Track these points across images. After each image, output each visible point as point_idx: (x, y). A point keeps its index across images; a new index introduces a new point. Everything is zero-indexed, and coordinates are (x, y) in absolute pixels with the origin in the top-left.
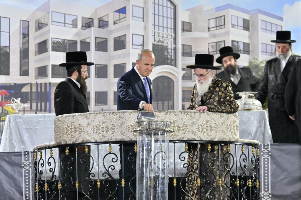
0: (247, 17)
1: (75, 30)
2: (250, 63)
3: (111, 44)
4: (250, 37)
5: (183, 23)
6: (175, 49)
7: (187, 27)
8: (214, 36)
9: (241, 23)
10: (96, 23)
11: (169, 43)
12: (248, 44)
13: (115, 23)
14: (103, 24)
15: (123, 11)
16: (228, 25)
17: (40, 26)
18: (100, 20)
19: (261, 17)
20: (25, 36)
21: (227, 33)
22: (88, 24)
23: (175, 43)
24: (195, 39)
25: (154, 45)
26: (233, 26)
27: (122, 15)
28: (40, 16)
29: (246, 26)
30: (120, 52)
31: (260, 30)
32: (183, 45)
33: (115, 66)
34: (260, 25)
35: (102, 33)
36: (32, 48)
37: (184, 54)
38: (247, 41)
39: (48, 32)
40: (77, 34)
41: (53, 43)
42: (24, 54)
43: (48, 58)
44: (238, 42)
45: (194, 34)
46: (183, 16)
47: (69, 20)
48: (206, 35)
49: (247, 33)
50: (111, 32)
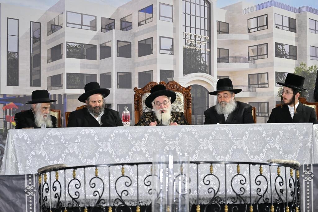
0: (293, 16)
1: (94, 33)
2: (298, 69)
3: (135, 49)
4: (297, 39)
5: (219, 23)
6: (210, 54)
7: (224, 28)
8: (255, 38)
9: (286, 23)
10: (118, 24)
11: (203, 47)
12: (295, 47)
13: (139, 24)
14: (126, 25)
15: (149, 10)
16: (272, 25)
17: (53, 28)
18: (123, 21)
19: (309, 15)
20: (36, 40)
21: (271, 35)
22: (109, 26)
23: (210, 47)
24: (233, 42)
25: (185, 49)
26: (277, 26)
27: (148, 15)
28: (53, 16)
29: (293, 26)
30: (145, 58)
31: (308, 30)
32: (219, 49)
33: (140, 74)
34: (309, 25)
35: (125, 36)
36: (45, 54)
37: (220, 59)
38: (294, 43)
39: (63, 34)
40: (96, 38)
41: (69, 48)
42: (35, 61)
43: (63, 65)
44: (282, 45)
45: (231, 36)
46: (218, 16)
47: (87, 22)
48: (246, 37)
49: (293, 34)
50: (135, 35)
